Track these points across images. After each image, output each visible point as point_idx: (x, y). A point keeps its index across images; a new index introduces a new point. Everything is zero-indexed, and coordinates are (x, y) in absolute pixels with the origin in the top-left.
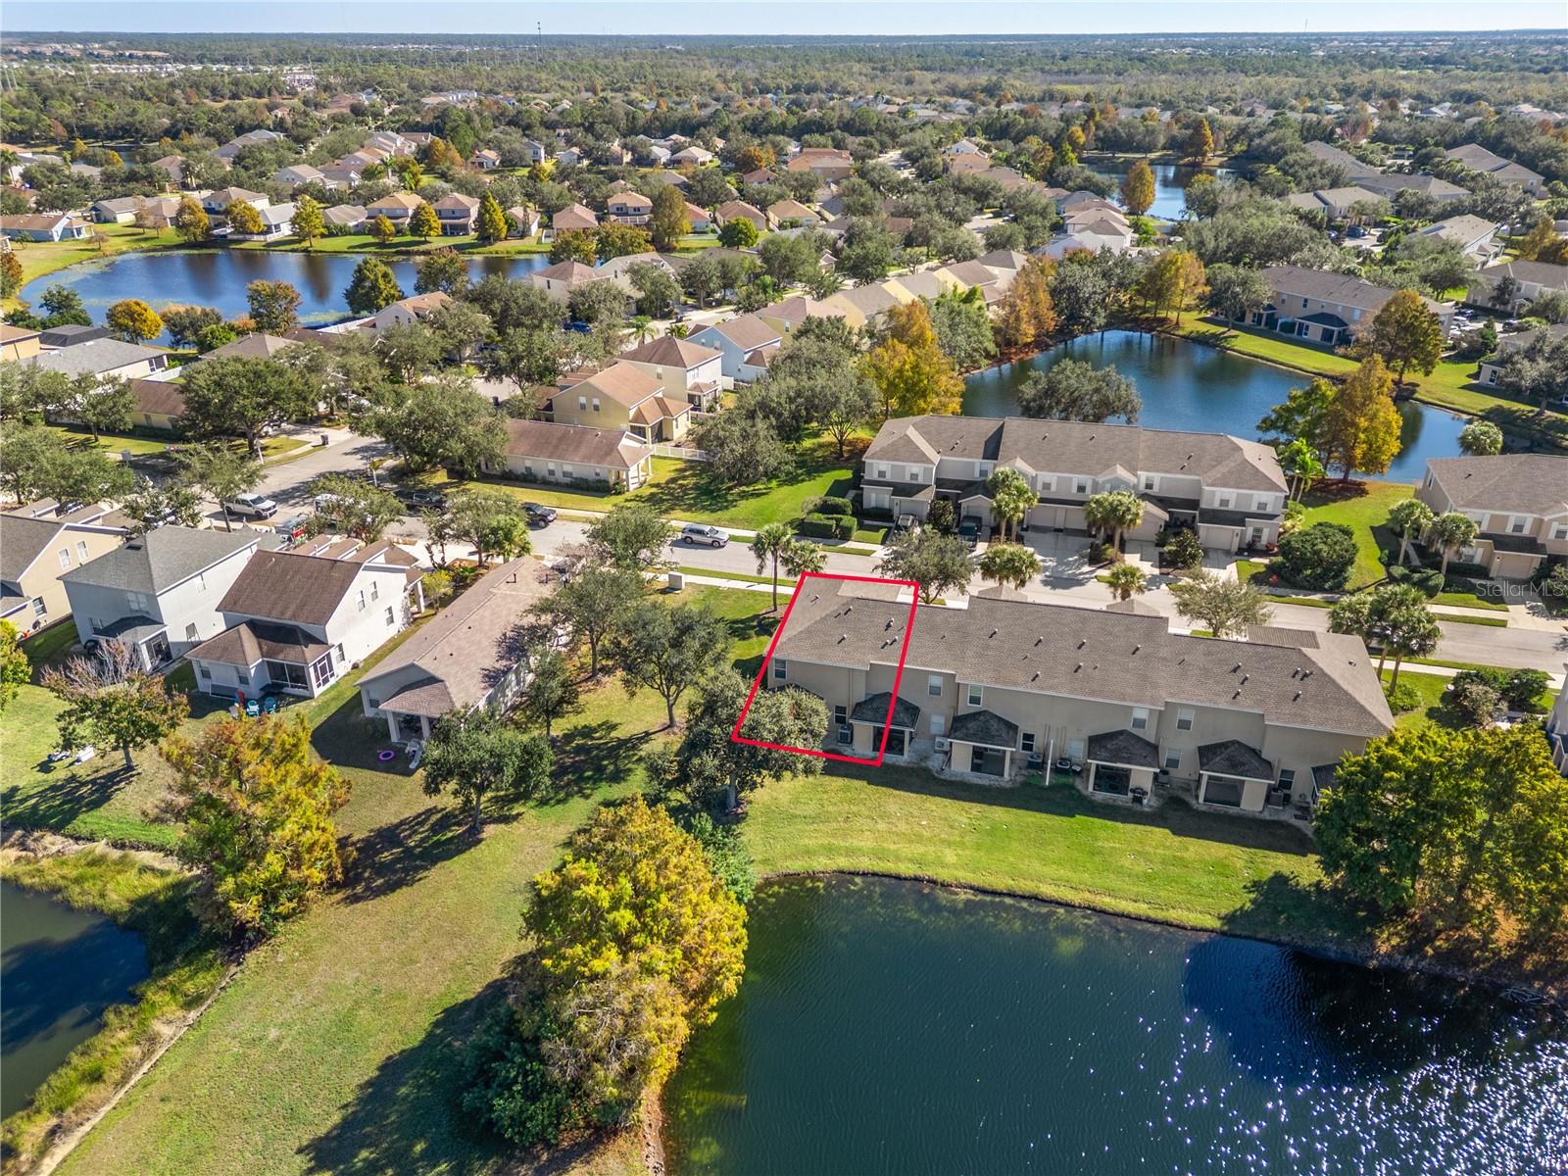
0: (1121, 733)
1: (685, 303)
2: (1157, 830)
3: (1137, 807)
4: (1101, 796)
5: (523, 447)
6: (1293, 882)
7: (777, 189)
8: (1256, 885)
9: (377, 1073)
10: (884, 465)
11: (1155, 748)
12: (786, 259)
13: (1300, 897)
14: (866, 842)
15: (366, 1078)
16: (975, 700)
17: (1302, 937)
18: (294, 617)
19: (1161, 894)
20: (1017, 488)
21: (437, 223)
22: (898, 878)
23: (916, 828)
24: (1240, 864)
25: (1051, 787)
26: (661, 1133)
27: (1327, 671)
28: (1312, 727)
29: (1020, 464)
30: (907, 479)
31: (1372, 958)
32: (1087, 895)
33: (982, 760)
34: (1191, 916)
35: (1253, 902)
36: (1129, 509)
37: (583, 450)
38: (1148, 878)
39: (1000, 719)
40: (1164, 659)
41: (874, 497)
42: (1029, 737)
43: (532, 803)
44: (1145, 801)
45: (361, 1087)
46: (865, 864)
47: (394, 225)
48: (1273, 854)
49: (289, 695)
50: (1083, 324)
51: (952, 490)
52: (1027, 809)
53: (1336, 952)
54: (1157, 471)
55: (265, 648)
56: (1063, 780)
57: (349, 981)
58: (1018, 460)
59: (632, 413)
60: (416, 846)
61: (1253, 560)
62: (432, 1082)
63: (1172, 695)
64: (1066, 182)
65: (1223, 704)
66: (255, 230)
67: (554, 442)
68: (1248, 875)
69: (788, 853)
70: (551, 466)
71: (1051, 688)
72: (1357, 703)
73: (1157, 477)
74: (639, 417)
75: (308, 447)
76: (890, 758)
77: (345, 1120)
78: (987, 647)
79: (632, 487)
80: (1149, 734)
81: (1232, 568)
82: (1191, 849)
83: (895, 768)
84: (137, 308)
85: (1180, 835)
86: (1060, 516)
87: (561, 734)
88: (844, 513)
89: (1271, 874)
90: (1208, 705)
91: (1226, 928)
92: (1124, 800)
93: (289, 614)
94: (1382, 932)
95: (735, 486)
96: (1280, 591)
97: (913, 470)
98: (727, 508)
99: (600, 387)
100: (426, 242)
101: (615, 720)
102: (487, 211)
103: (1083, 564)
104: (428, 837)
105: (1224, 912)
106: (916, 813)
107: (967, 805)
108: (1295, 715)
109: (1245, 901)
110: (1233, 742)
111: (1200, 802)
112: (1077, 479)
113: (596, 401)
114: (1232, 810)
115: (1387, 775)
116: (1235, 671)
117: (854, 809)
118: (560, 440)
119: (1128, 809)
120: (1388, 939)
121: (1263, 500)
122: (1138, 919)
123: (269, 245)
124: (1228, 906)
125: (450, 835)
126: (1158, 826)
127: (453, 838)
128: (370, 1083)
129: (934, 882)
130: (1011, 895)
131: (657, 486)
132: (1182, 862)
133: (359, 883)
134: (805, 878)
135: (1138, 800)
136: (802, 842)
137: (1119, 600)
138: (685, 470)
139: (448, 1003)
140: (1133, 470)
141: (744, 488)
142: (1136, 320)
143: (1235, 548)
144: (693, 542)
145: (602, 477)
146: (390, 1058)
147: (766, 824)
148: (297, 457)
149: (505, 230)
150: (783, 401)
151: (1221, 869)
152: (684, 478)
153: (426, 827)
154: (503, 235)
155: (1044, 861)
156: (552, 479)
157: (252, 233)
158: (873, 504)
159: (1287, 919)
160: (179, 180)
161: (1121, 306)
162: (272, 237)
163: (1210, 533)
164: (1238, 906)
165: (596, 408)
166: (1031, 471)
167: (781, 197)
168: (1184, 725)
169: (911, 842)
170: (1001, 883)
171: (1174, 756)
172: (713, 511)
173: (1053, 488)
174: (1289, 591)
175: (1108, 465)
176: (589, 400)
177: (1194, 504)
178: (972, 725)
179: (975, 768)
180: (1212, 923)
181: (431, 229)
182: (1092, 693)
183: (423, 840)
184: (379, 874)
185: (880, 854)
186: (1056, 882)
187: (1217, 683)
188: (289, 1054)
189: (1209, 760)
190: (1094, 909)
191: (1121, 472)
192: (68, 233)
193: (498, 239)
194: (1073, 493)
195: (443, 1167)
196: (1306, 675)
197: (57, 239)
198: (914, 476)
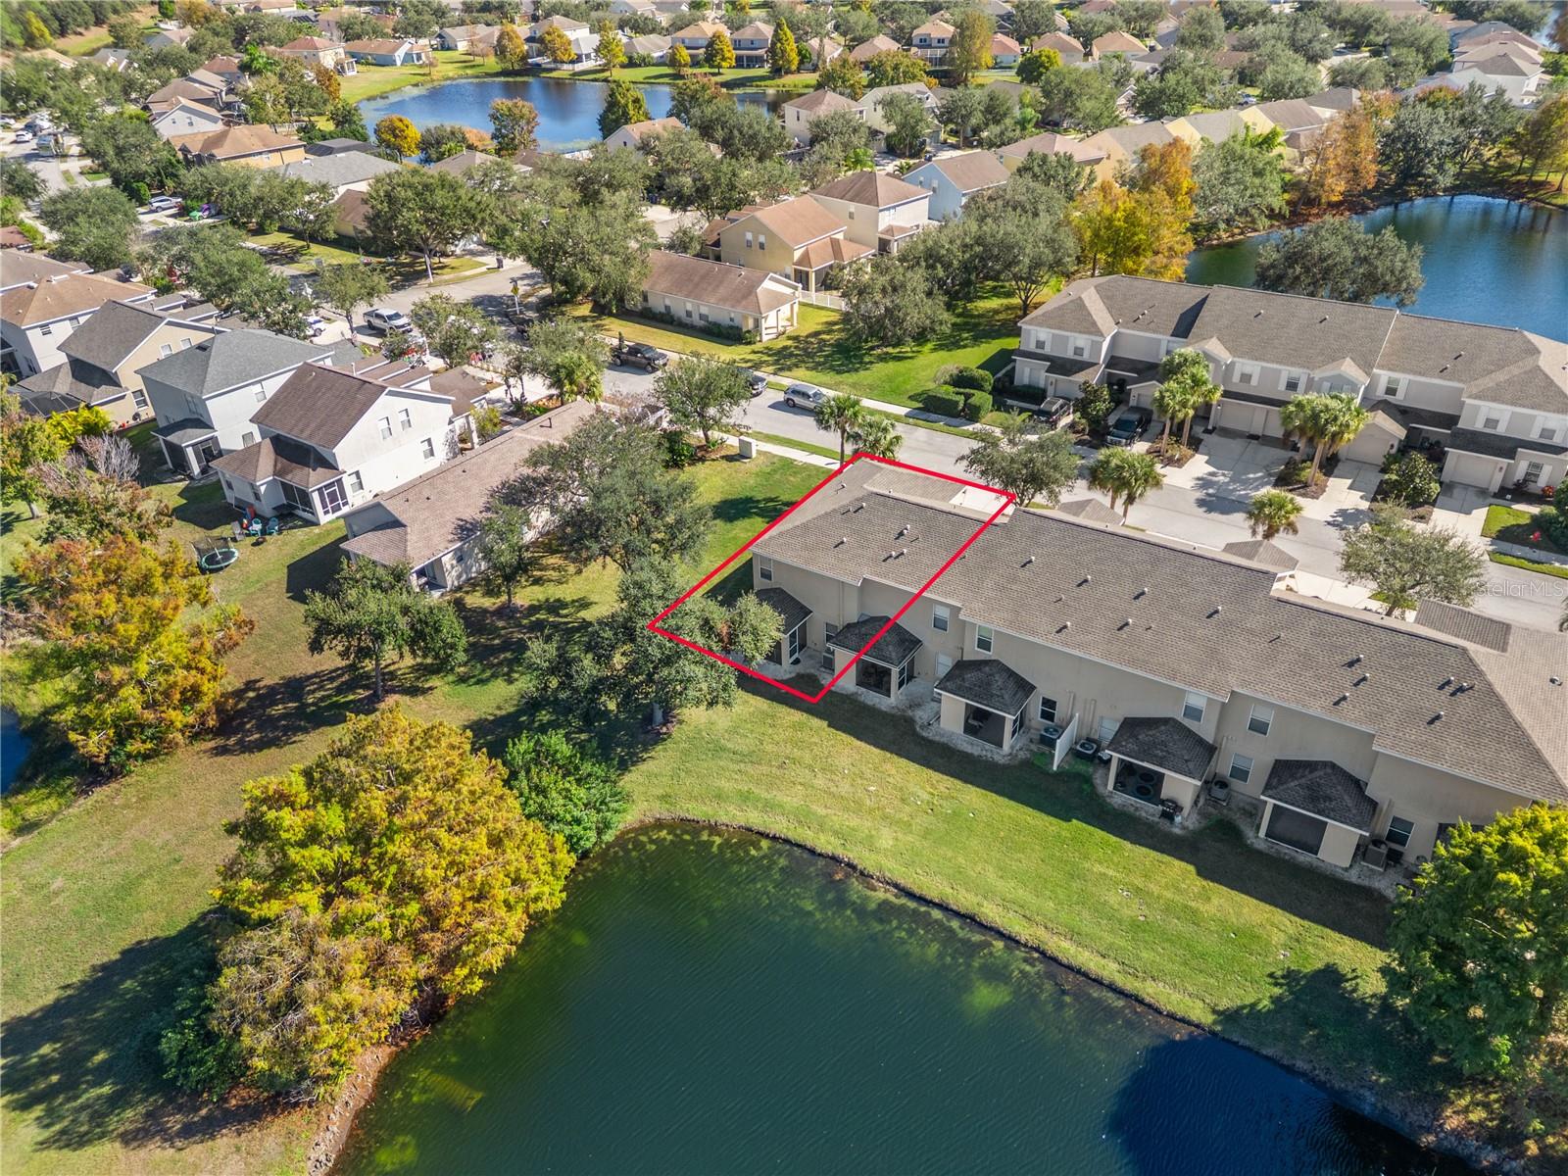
0: (1166, 721)
1: (945, 142)
2: (1177, 863)
3: (1164, 824)
4: (1121, 800)
5: (663, 284)
6: (1348, 985)
7: (1107, 19)
8: (1290, 976)
9: (118, 956)
10: (1044, 334)
11: (1210, 750)
12: (1069, 94)
13: (1352, 1009)
14: (791, 799)
15: (105, 959)
16: (984, 644)
17: (1328, 1071)
18: (310, 436)
19: (1144, 955)
20: (1193, 376)
21: (731, 54)
22: (812, 852)
23: (860, 794)
24: (1278, 938)
25: (1060, 775)
26: (357, 1116)
27: (1499, 689)
28: (1445, 768)
29: (1214, 346)
30: (1070, 354)
31: (1429, 1130)
32: (1041, 932)
33: (980, 723)
34: (1176, 997)
35: (1276, 1000)
36: (1336, 419)
37: (722, 291)
38: (1136, 927)
39: (1011, 674)
40: (1251, 632)
41: (1028, 372)
42: (1049, 704)
43: (451, 678)
44: (1178, 819)
45: (94, 968)
46: (780, 826)
47: (691, 56)
48: (1336, 936)
49: (301, 518)
50: (1420, 184)
51: (1124, 372)
52: (1011, 797)
53: (1374, 1105)
54: (1404, 371)
55: (279, 465)
56: (1081, 767)
57: (159, 842)
58: (1214, 340)
59: (797, 255)
60: (313, 704)
61: (1516, 507)
63: (1244, 683)
64: (1481, 13)
65: (1317, 708)
66: (565, 58)
67: (696, 279)
68: (1283, 959)
69: (695, 793)
70: (689, 307)
71: (1079, 646)
72: (1530, 744)
73: (1403, 379)
74: (805, 259)
75: (484, 269)
76: (872, 698)
77: (58, 1000)
78: (1014, 579)
79: (765, 338)
80: (1206, 730)
81: (1480, 514)
82: (1215, 901)
83: (873, 712)
84: (400, 124)
85: (1206, 878)
86: (1259, 419)
87: (527, 604)
88: (980, 388)
89: (1320, 965)
90: (1293, 706)
91: (1218, 1028)
92: (1149, 810)
93: (307, 433)
94: (1460, 1096)
95: (878, 347)
96: (1538, 554)
97: (1077, 341)
98: (857, 370)
99: (766, 221)
100: (719, 74)
101: (593, 598)
102: (780, 40)
103: (1263, 485)
104: (329, 697)
105: (1224, 1004)
106: (868, 774)
107: (936, 776)
108: (1423, 745)
109: (1263, 995)
110: (1325, 764)
111: (1258, 837)
112: (1287, 372)
113: (762, 239)
114: (1304, 857)
115: (1501, 876)
116: (1351, 664)
117: (797, 753)
118: (703, 277)
119: (1150, 826)
120: (1466, 1110)
121: (1494, 416)
122: (1098, 982)
123: (575, 74)
124: (1237, 995)
125: (351, 697)
126: (1181, 859)
127: (351, 701)
128: (104, 967)
129: (853, 867)
130: (940, 906)
131: (796, 338)
132: (1193, 917)
133: (235, 733)
134: (704, 828)
135: (1168, 816)
136: (718, 783)
137: (1259, 537)
138: (835, 324)
140: (1367, 366)
141: (890, 350)
142: (1502, 183)
143: (1495, 487)
144: (794, 405)
145: (736, 323)
146: (139, 942)
147: (686, 753)
148: (466, 278)
149: (796, 62)
150: (954, 248)
151: (1246, 938)
152: (829, 332)
153: (335, 684)
154: (794, 67)
155: (1003, 872)
156: (687, 320)
157: (563, 62)
158: (1026, 381)
159: (1317, 1037)
160: (531, 11)
161: (1484, 164)
162: (579, 67)
163: (1460, 463)
164: (1249, 1000)
165: (762, 246)
166: (1225, 356)
167: (1110, 29)
168: (1258, 727)
169: (846, 809)
170: (934, 887)
171: (1241, 765)
172: (839, 372)
173: (1254, 382)
174: (1553, 556)
175: (1334, 357)
176: (756, 237)
177: (1450, 421)
178: (971, 676)
179: (969, 729)
180: (1201, 1014)
181: (724, 59)
182: (1132, 662)
183: (322, 699)
184: (259, 728)
185: (802, 817)
186: (1005, 903)
187: (1318, 677)
188: (55, 912)
189: (1280, 783)
190: (1043, 953)
191: (1349, 368)
192: (408, 58)
193: (788, 72)
194: (1280, 390)
195: (105, 1090)
196: (1461, 689)
197: (399, 63)
198: (1078, 351)
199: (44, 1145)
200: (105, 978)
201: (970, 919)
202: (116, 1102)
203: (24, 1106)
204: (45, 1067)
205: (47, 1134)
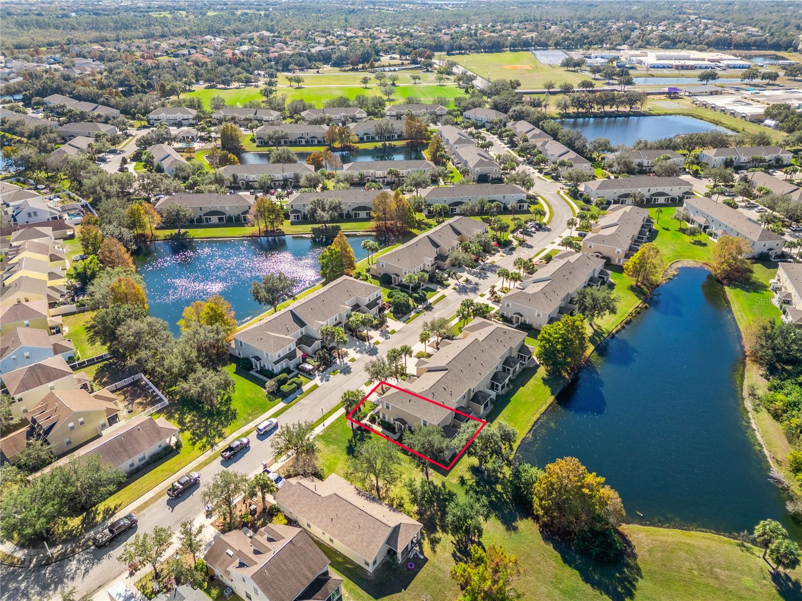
9: (589, 584)
15: (590, 587)
30: (288, 352)
35: (549, 387)
37: (143, 441)
45: (594, 588)
59: (105, 412)
62: (594, 570)
70: (131, 462)
74: (108, 411)
77: (606, 594)
113: (81, 420)
128: (593, 586)
130: (533, 426)
131: (183, 430)
139: (561, 562)
145: (163, 445)
156: (132, 468)
165: (82, 423)
176: (76, 422)
195: (625, 570)
198: (290, 349)
199: (642, 577)
200: (595, 584)
201: (536, 423)
202: (628, 566)
203: (634, 586)
204: (624, 587)
205: (639, 578)
